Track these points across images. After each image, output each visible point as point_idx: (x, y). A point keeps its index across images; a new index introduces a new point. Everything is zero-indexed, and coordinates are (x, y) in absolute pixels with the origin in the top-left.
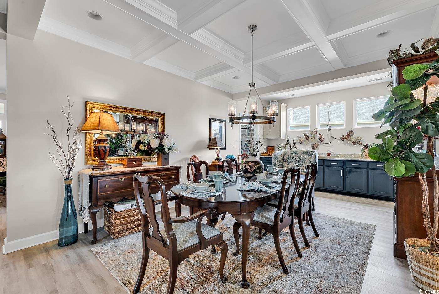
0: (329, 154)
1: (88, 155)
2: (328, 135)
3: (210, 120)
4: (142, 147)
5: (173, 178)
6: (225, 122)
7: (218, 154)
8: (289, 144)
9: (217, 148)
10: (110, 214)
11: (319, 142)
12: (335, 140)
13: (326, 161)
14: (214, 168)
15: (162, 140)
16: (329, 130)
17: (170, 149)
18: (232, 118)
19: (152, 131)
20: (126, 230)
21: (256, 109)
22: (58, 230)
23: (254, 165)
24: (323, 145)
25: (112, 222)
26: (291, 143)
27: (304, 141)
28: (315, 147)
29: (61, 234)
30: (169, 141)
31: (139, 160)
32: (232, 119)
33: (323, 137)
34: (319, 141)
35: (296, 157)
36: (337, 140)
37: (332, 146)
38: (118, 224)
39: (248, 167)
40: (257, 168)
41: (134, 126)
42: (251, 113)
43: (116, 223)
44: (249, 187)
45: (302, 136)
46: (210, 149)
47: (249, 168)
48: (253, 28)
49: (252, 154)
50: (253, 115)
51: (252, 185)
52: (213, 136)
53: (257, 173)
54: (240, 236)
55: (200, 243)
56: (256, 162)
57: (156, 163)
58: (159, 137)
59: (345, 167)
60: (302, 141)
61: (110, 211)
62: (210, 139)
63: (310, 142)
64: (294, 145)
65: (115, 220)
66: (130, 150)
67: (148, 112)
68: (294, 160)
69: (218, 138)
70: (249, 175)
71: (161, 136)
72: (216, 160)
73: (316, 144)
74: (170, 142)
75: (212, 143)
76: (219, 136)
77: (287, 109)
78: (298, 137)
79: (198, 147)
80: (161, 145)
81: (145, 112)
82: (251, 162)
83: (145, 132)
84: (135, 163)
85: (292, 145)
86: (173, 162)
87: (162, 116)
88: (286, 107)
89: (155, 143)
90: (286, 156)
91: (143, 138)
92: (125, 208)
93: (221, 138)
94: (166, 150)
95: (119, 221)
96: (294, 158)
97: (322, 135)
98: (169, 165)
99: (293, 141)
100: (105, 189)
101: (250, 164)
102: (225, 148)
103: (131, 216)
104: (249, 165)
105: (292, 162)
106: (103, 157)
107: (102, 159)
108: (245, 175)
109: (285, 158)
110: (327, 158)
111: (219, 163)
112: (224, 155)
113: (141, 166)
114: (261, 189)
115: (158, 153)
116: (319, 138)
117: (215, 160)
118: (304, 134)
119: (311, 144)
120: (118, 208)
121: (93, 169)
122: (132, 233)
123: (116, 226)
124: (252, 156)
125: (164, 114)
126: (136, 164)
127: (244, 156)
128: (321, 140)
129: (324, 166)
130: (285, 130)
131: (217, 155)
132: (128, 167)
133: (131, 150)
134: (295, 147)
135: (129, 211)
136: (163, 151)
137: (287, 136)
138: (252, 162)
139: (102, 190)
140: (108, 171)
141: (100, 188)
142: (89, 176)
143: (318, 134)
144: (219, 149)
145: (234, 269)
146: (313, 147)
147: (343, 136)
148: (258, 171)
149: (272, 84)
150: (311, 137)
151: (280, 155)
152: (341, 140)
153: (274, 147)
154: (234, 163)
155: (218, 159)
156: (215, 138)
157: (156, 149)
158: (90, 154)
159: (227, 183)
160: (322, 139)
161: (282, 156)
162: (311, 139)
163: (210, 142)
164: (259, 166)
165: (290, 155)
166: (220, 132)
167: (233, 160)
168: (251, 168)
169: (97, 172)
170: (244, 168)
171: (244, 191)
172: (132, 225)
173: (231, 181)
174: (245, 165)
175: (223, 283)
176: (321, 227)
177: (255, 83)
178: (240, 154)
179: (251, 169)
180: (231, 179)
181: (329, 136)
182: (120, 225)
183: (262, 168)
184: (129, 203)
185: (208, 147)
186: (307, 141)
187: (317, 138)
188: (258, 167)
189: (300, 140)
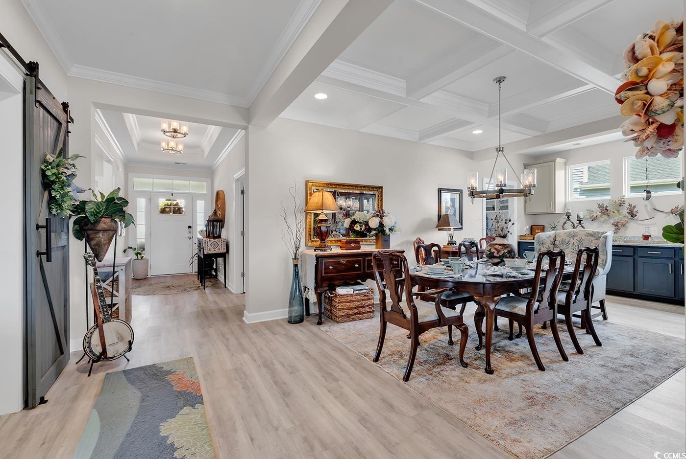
0: (646, 238)
1: (309, 237)
2: (646, 206)
3: (440, 191)
4: (357, 227)
5: (396, 264)
6: (461, 193)
7: (452, 237)
8: (570, 221)
9: (449, 228)
10: (332, 297)
11: (628, 218)
12: (659, 213)
13: (639, 248)
14: (446, 254)
15: (382, 219)
16: (648, 198)
17: (391, 230)
18: (472, 192)
19: (356, 206)
20: (348, 316)
21: (505, 179)
22: (288, 309)
23: (502, 248)
24: (638, 224)
25: (335, 305)
26: (574, 219)
27: (598, 216)
28: (620, 226)
29: (290, 312)
30: (390, 219)
31: (357, 242)
32: (473, 194)
33: (635, 210)
34: (629, 216)
35: (575, 241)
36: (664, 215)
37: (655, 224)
38: (340, 308)
39: (494, 251)
40: (506, 252)
41: (341, 202)
42: (497, 186)
43: (340, 307)
44: (494, 272)
45: (595, 208)
46: (439, 230)
47: (496, 252)
48: (500, 80)
49: (499, 234)
50: (500, 188)
51: (498, 270)
52: (443, 212)
53: (507, 258)
54: (484, 334)
55: (439, 320)
56: (506, 244)
57: (375, 246)
58: (377, 216)
59: (676, 259)
60: (595, 216)
61: (331, 294)
62: (439, 217)
63: (612, 218)
64: (580, 223)
65: (339, 303)
66: (335, 231)
67: (364, 187)
68: (571, 245)
69: (451, 215)
70: (496, 260)
71: (380, 214)
72: (448, 244)
73: (622, 221)
74: (391, 221)
75: (443, 222)
76: (452, 212)
77: (567, 167)
78: (587, 210)
79: (423, 226)
80: (381, 225)
81: (361, 186)
82: (498, 245)
83: (361, 209)
84: (353, 245)
85: (576, 223)
86: (395, 245)
87: (380, 190)
88: (565, 164)
89: (374, 223)
90: (558, 239)
91: (358, 216)
92: (347, 292)
93: (455, 214)
94: (387, 231)
95: (342, 304)
96: (571, 242)
97: (635, 207)
98: (389, 248)
99: (578, 216)
100: (328, 270)
101: (497, 246)
102: (462, 228)
103: (353, 301)
104: (495, 249)
105: (568, 248)
106: (324, 238)
107: (323, 240)
108: (490, 260)
109: (557, 242)
110: (641, 244)
111: (453, 248)
112: (459, 238)
113: (359, 249)
114: (510, 274)
115: (376, 235)
116: (628, 211)
117: (446, 245)
118: (599, 205)
119: (612, 221)
120: (341, 291)
121: (315, 250)
122: (354, 320)
123: (340, 310)
124: (499, 238)
125: (382, 187)
126: (354, 247)
127: (489, 239)
128: (632, 215)
129: (636, 257)
130: (564, 199)
131: (449, 237)
132: (346, 250)
133: (337, 231)
134: (582, 227)
135: (351, 295)
136: (383, 232)
137: (566, 209)
138: (500, 245)
139: (326, 271)
140: (328, 252)
141: (325, 269)
142: (314, 256)
143: (626, 205)
144: (452, 230)
145: (475, 360)
146: (616, 225)
147: (677, 208)
148: (508, 255)
149: (535, 135)
150: (612, 210)
151: (548, 238)
152: (672, 213)
153: (544, 226)
154: (474, 249)
155: (451, 243)
156: (447, 216)
157: (374, 230)
158: (310, 235)
159: (466, 268)
160: (635, 213)
161: (552, 239)
162: (612, 213)
163: (439, 220)
164: (509, 249)
165: (564, 237)
166: (453, 206)
167: (473, 244)
168: (498, 251)
169: (320, 253)
170: (488, 253)
171: (489, 275)
172: (354, 312)
173: (471, 267)
174: (491, 249)
175: (464, 367)
176: (609, 338)
177: (503, 148)
178: (485, 237)
179: (498, 254)
180: (471, 265)
181: (649, 207)
182: (343, 309)
183: (514, 252)
184: (350, 287)
185: (436, 227)
186: (605, 217)
187: (625, 211)
188: (508, 251)
189: (592, 215)
